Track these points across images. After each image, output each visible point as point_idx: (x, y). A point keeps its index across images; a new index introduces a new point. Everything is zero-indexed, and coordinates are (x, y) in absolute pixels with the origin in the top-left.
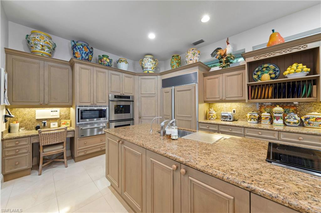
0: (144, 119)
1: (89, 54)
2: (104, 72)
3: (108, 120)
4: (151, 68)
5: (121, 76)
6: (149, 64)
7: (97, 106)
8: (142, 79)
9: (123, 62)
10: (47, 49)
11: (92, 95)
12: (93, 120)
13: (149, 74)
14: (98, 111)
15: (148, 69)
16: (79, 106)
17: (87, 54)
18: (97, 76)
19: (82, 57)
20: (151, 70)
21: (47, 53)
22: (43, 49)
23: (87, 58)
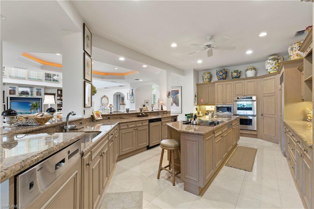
0: (265, 117)
1: (223, 75)
2: (230, 84)
3: (233, 114)
4: (271, 69)
5: (244, 83)
6: (268, 65)
7: (226, 105)
8: (264, 80)
9: (248, 70)
10: (207, 79)
11: (223, 98)
12: (224, 113)
13: (270, 74)
14: (226, 108)
15: (269, 71)
16: (217, 105)
17: (222, 75)
18: (226, 86)
19: (220, 78)
20: (271, 70)
21: (208, 81)
22: (206, 80)
23: (222, 77)
